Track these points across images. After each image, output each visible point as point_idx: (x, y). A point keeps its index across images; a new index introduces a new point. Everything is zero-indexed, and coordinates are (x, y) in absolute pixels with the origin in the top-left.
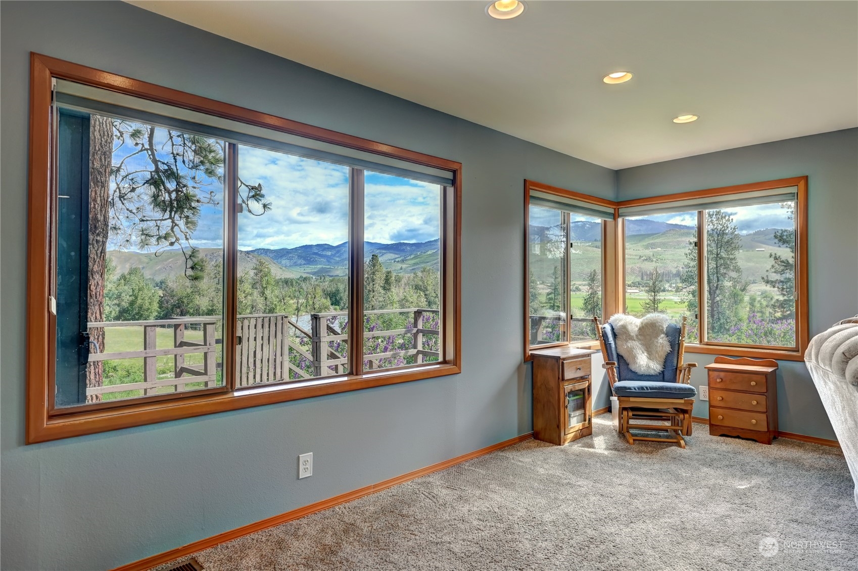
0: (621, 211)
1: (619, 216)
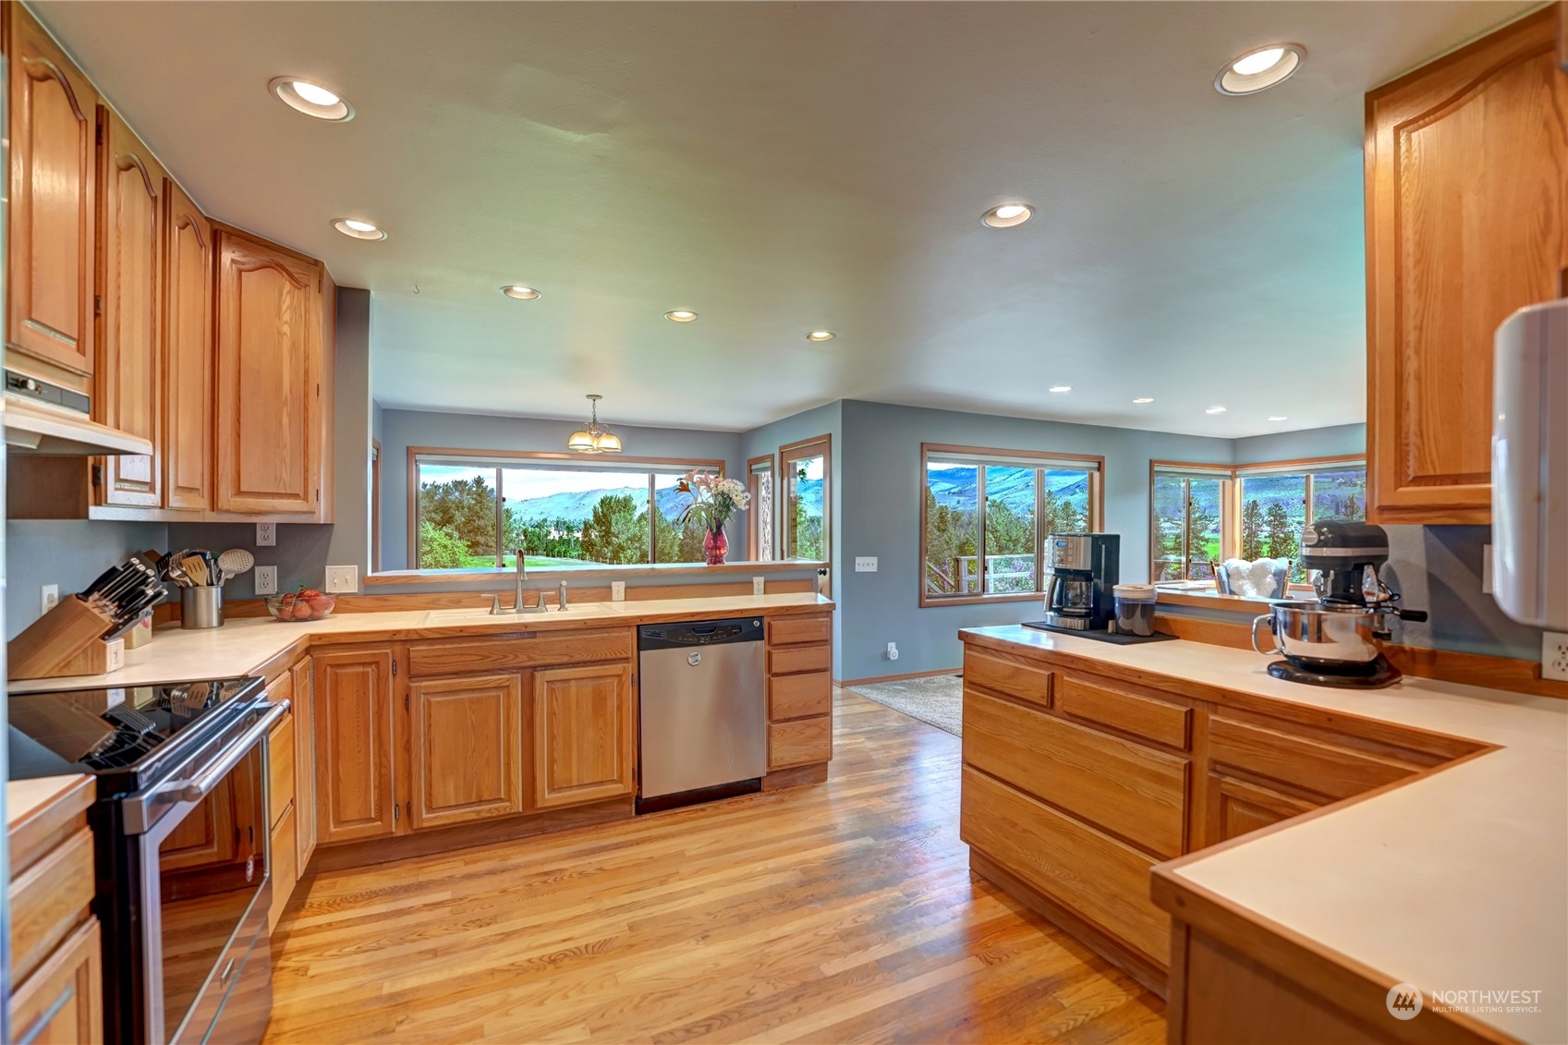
0: (1237, 473)
1: (1236, 477)
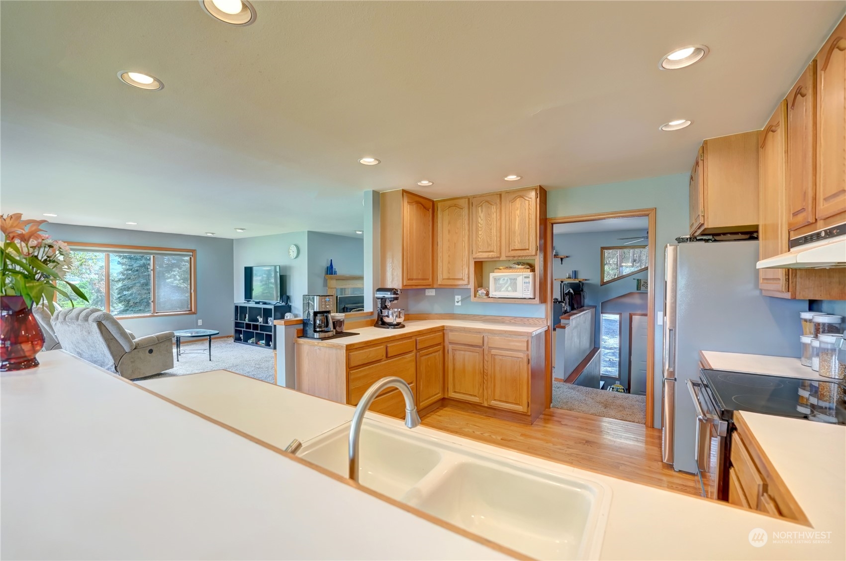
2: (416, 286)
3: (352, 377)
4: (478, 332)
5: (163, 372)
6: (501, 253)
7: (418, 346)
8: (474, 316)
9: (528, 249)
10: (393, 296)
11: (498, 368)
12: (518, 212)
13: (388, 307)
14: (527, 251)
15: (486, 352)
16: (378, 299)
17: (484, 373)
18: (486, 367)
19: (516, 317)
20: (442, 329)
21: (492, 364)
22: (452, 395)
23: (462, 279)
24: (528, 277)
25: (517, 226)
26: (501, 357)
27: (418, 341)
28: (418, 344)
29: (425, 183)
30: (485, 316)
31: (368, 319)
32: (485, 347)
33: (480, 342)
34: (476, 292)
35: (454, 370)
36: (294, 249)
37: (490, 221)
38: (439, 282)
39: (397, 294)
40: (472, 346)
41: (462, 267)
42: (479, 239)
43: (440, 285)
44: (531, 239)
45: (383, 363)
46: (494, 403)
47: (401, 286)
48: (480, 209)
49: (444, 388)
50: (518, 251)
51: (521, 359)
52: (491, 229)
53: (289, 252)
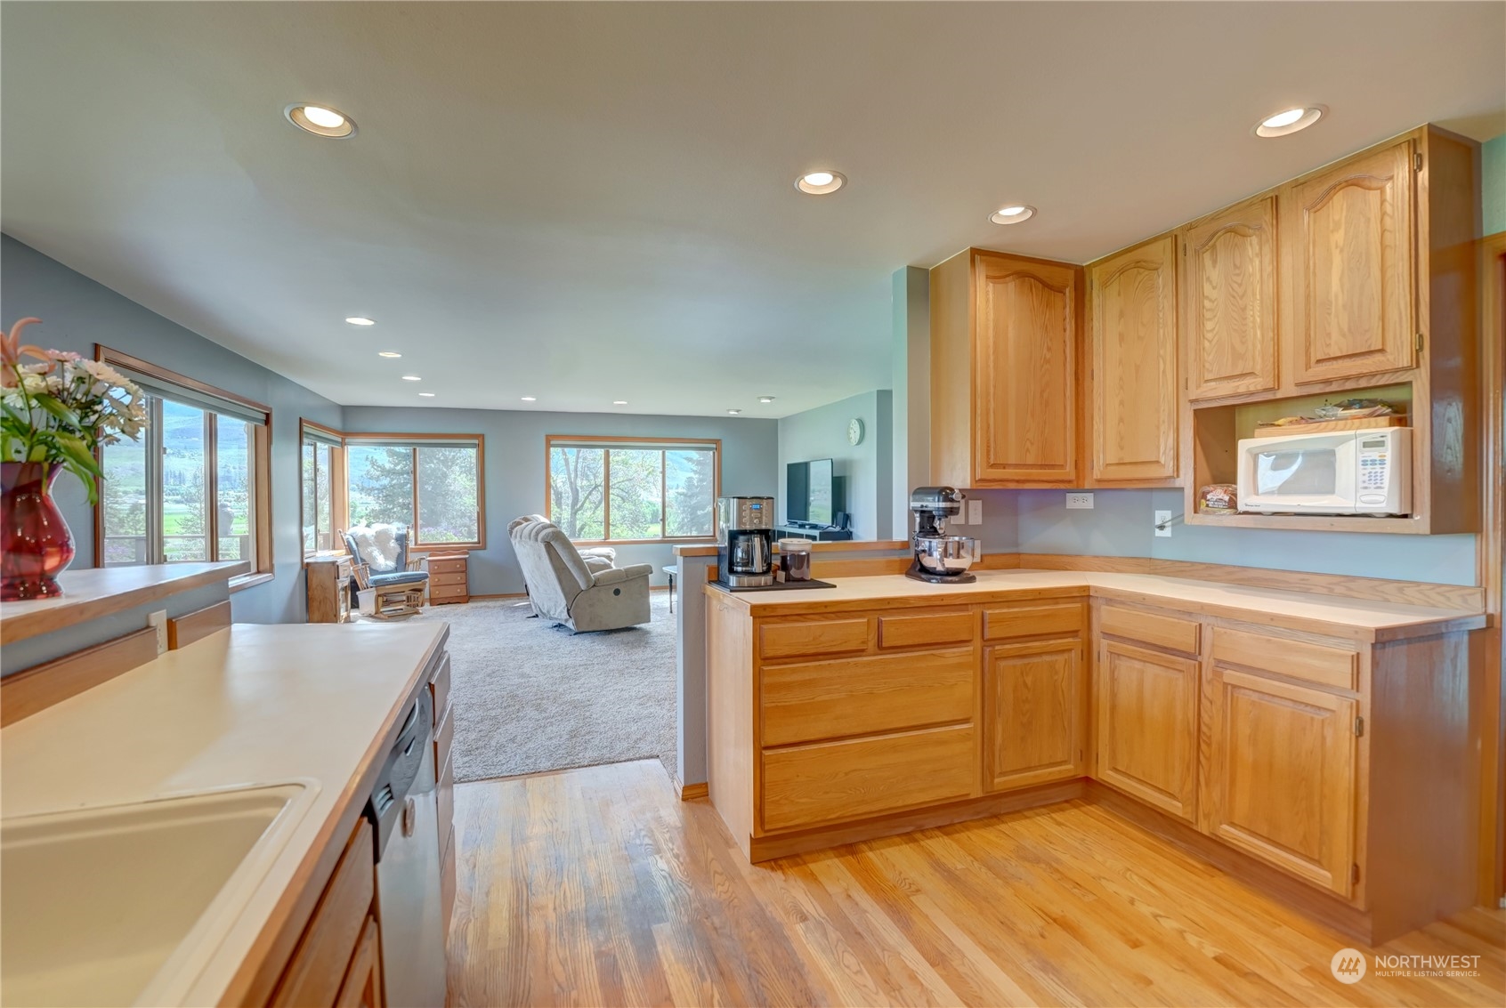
0: (347, 440)
2: (1018, 481)
3: (766, 680)
4: (1184, 613)
5: (638, 626)
6: (1278, 377)
7: (986, 630)
8: (1210, 566)
9: (1382, 351)
10: (942, 505)
11: (1244, 730)
12: (1339, 237)
13: (940, 532)
14: (1378, 357)
15: (1207, 674)
16: (916, 511)
17: (1198, 736)
18: (1205, 717)
19: (1353, 579)
20: (1084, 596)
21: (1224, 712)
22: (1106, 774)
23: (1158, 462)
24: (1380, 444)
25: (1335, 284)
26: (1255, 697)
27: (987, 619)
28: (987, 626)
29: (1011, 213)
30: (1244, 568)
31: (896, 558)
32: (1206, 658)
33: (1188, 642)
34: (1200, 496)
35: (1113, 708)
36: (856, 427)
37: (1240, 285)
38: (1097, 474)
39: (952, 500)
40: (1164, 649)
41: (1158, 427)
42: (1207, 344)
43: (1099, 481)
44: (1393, 315)
45: (865, 659)
46: (1227, 832)
47: (969, 481)
48: (1207, 256)
49: (1087, 751)
50: (1340, 362)
51: (1328, 715)
52: (1244, 309)
53: (849, 433)
